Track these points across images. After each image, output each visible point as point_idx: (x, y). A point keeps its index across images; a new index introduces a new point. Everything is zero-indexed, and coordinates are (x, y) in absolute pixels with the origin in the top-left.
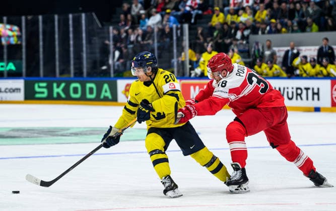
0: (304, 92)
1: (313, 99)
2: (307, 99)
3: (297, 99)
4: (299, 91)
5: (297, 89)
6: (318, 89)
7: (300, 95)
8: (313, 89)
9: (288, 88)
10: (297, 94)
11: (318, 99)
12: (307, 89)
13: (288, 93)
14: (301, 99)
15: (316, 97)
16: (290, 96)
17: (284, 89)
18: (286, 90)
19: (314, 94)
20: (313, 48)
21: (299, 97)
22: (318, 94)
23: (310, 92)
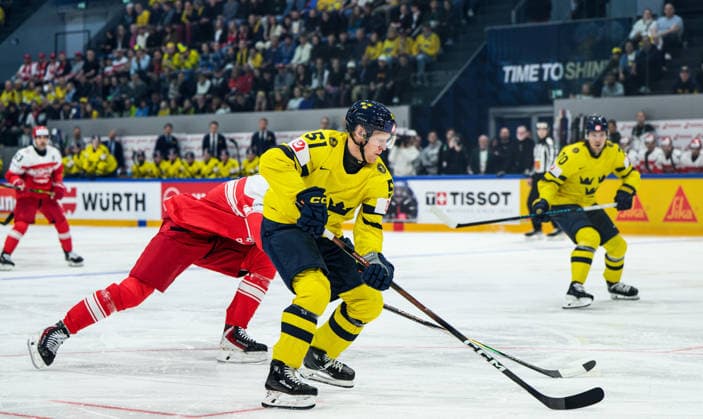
0: (124, 199)
1: (136, 209)
2: (128, 208)
3: (114, 209)
4: (117, 199)
5: (114, 195)
6: (144, 196)
7: (119, 203)
8: (136, 195)
9: (101, 194)
10: (114, 203)
11: (144, 209)
12: (128, 195)
13: (101, 201)
14: (120, 209)
15: (140, 206)
16: (105, 205)
17: (96, 195)
18: (99, 197)
19: (137, 202)
20: (149, 138)
21: (116, 207)
22: (143, 202)
23: (132, 200)
